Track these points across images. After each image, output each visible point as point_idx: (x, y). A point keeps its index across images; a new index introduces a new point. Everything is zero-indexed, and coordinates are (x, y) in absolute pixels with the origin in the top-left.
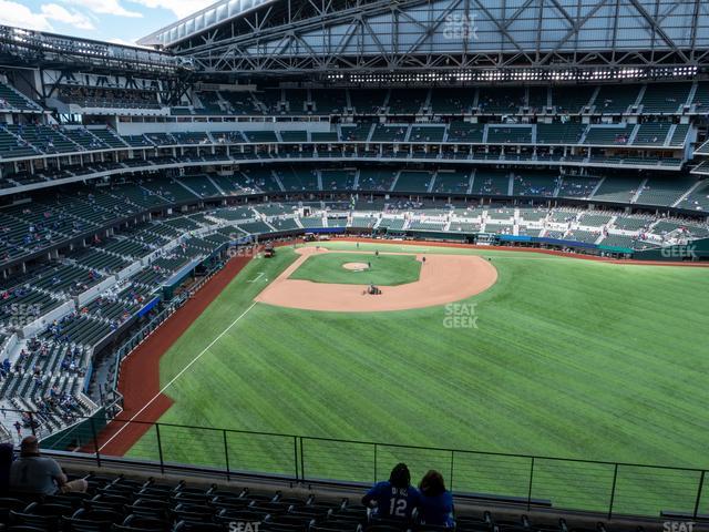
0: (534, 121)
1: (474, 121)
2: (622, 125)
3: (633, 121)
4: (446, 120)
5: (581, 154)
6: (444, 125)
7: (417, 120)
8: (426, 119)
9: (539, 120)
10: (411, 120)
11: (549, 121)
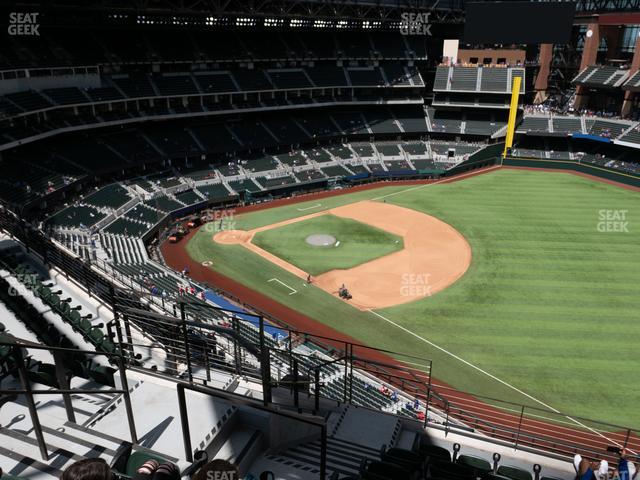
0: (299, 65)
1: (251, 66)
2: (371, 68)
3: (376, 64)
4: (223, 66)
5: (346, 95)
6: (226, 72)
7: (193, 68)
8: (203, 66)
9: (303, 64)
10: (186, 68)
11: (312, 65)
